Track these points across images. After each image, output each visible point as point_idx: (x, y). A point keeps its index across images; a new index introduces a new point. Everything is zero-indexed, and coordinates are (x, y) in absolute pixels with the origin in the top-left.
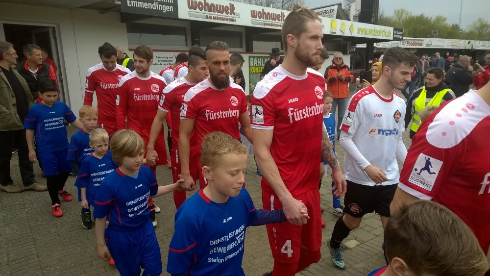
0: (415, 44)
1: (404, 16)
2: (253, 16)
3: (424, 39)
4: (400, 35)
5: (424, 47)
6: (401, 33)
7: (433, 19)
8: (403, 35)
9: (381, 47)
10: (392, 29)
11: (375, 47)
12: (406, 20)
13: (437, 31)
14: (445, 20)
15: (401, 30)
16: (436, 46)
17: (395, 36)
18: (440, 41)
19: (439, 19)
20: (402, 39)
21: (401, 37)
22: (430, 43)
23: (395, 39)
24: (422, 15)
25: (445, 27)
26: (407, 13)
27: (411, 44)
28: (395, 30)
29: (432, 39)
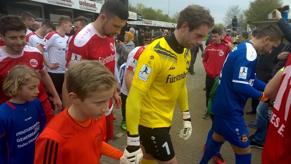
0: (148, 23)
1: (142, 8)
3: (152, 21)
4: (140, 18)
5: (152, 25)
6: (141, 17)
7: (156, 10)
8: (142, 18)
9: (131, 24)
10: (136, 14)
11: (128, 24)
12: (143, 10)
13: (158, 17)
14: (162, 12)
15: (141, 15)
16: (158, 25)
17: (138, 18)
18: (160, 23)
19: (159, 11)
20: (141, 20)
21: (141, 19)
22: (155, 23)
23: (138, 20)
24: (151, 8)
25: (162, 15)
26: (143, 6)
27: (146, 23)
28: (138, 14)
29: (156, 21)
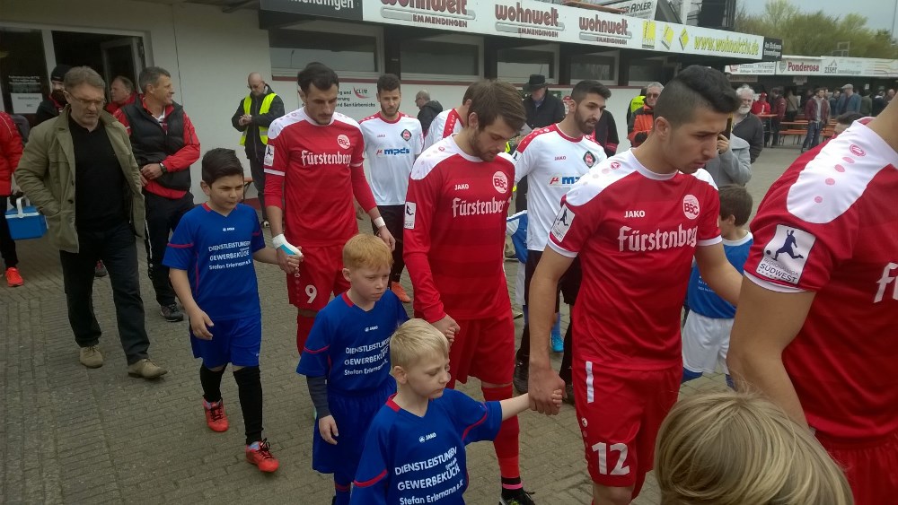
0: (806, 68)
1: (785, 15)
2: (498, 17)
3: (822, 58)
4: (777, 50)
5: (821, 72)
6: (779, 47)
7: (842, 19)
8: (782, 52)
9: (738, 73)
10: (760, 40)
12: (788, 21)
13: (849, 43)
14: (863, 22)
15: (779, 42)
16: (846, 72)
17: (770, 53)
18: (853, 62)
19: (852, 21)
20: (779, 59)
21: (778, 54)
22: (833, 66)
23: (766, 59)
24: (819, 13)
25: (863, 36)
26: (790, 10)
27: (797, 68)
28: (767, 40)
29: (837, 59)
